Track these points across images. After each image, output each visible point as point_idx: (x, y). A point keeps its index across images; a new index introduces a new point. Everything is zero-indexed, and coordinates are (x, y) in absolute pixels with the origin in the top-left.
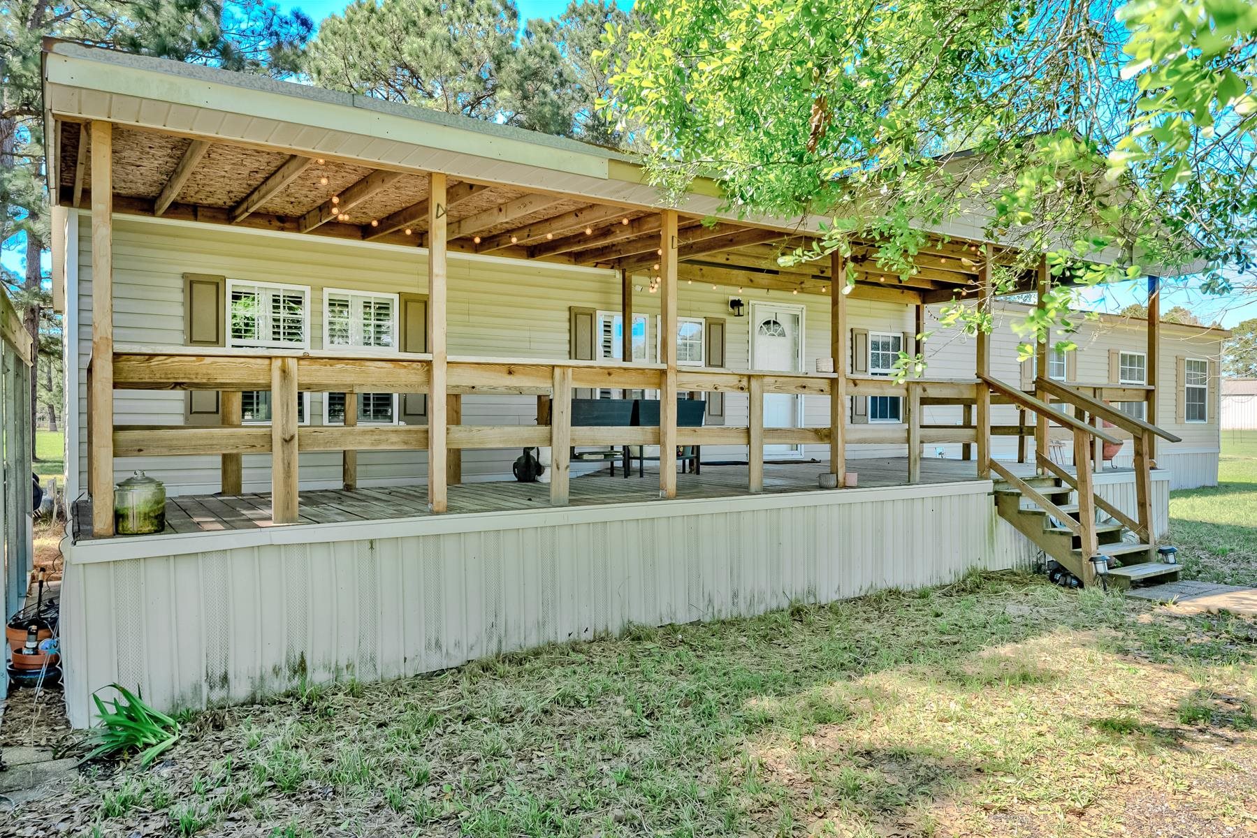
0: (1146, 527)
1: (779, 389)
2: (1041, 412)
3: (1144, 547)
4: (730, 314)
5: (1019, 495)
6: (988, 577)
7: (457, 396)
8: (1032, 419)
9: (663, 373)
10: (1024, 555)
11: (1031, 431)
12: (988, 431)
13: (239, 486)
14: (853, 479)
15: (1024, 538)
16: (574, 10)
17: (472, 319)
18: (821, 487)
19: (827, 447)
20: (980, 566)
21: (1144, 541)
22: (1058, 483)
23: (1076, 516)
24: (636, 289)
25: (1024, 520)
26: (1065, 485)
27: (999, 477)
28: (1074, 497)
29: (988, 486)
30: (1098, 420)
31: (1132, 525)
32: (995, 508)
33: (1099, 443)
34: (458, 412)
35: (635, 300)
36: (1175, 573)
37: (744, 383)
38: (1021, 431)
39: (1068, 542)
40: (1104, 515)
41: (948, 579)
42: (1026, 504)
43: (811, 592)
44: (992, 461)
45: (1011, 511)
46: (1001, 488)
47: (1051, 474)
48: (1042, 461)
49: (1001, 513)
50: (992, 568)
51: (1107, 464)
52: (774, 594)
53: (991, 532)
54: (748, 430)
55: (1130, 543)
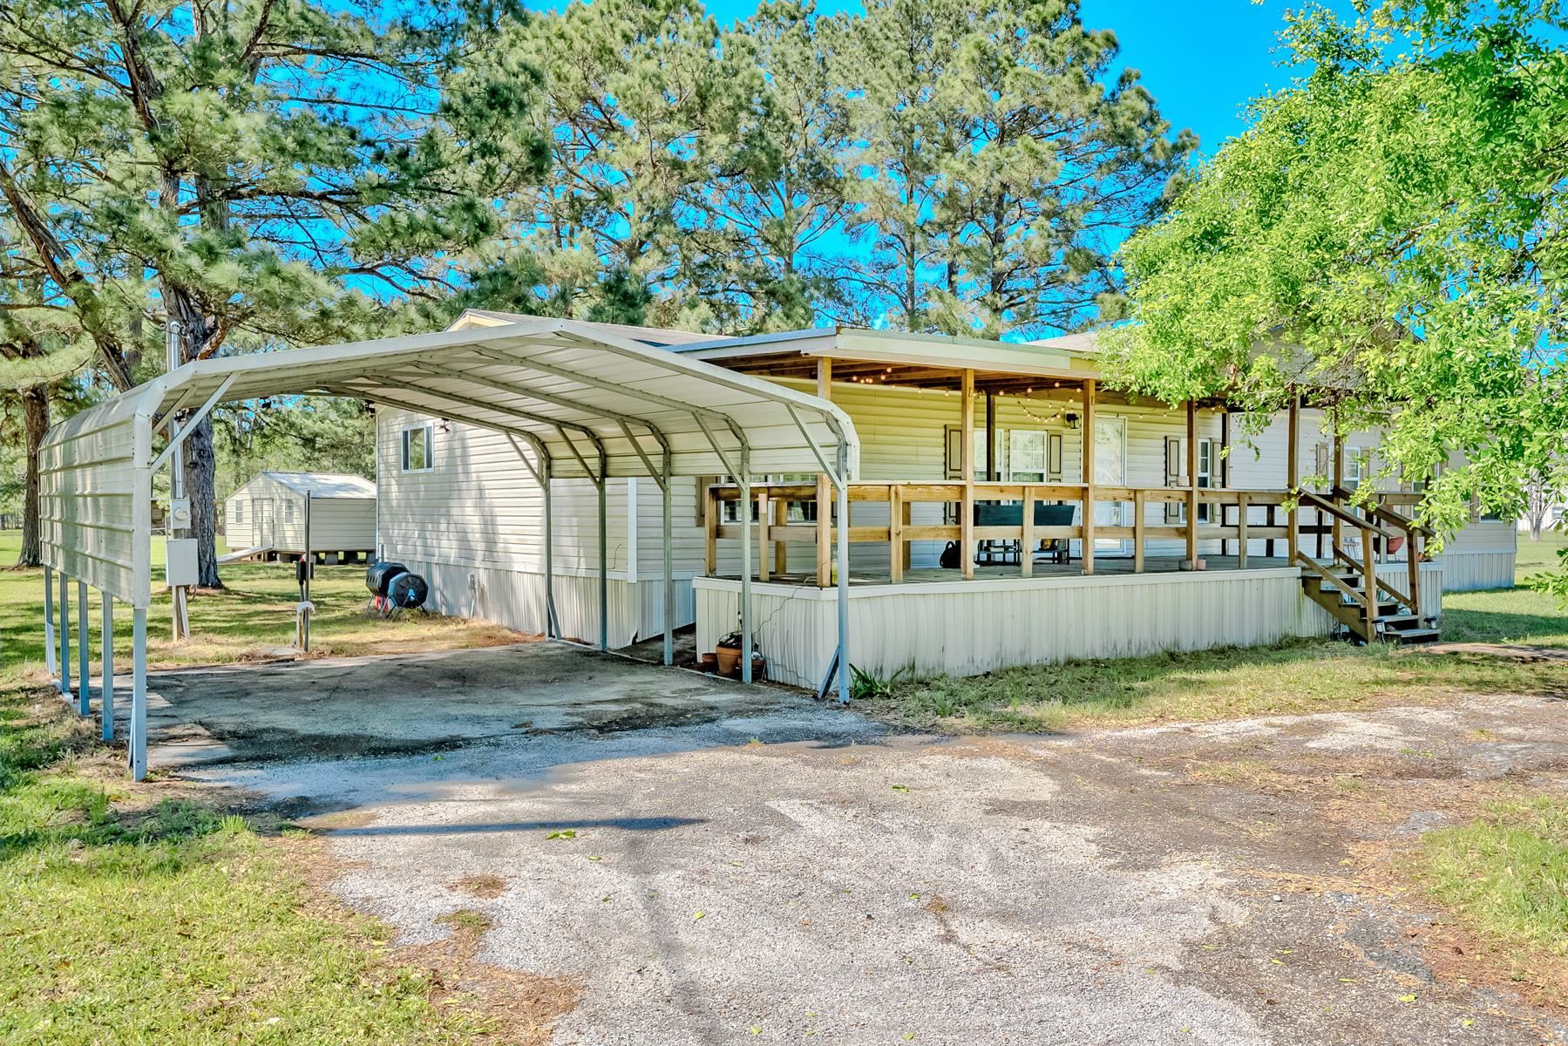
0: (1415, 602)
1: (1154, 499)
2: (1337, 515)
3: (1414, 617)
4: (1066, 426)
5: (1320, 578)
6: (1298, 640)
7: (909, 504)
8: (1329, 520)
9: (1086, 489)
10: (1324, 627)
11: (1328, 530)
12: (1297, 530)
13: (785, 568)
14: (1203, 563)
15: (1324, 611)
16: (765, 12)
17: (878, 437)
18: (1181, 570)
19: (1184, 542)
20: (1291, 633)
21: (1415, 613)
22: (1350, 571)
23: (1363, 594)
24: (998, 409)
25: (1324, 597)
26: (1356, 572)
27: (1305, 565)
28: (1362, 581)
29: (1297, 572)
30: (1383, 522)
31: (1406, 601)
32: (1302, 589)
33: (1383, 541)
34: (909, 516)
35: (998, 417)
36: (1436, 635)
37: (1132, 495)
38: (1320, 530)
39: (1356, 612)
40: (1386, 595)
41: (1268, 641)
42: (1326, 585)
43: (1176, 644)
44: (1300, 553)
45: (1315, 591)
46: (1308, 574)
47: (1346, 564)
48: (1338, 553)
49: (1307, 593)
50: (1299, 635)
51: (1391, 557)
52: (1153, 644)
53: (1299, 608)
54: (1134, 529)
55: (1405, 614)
